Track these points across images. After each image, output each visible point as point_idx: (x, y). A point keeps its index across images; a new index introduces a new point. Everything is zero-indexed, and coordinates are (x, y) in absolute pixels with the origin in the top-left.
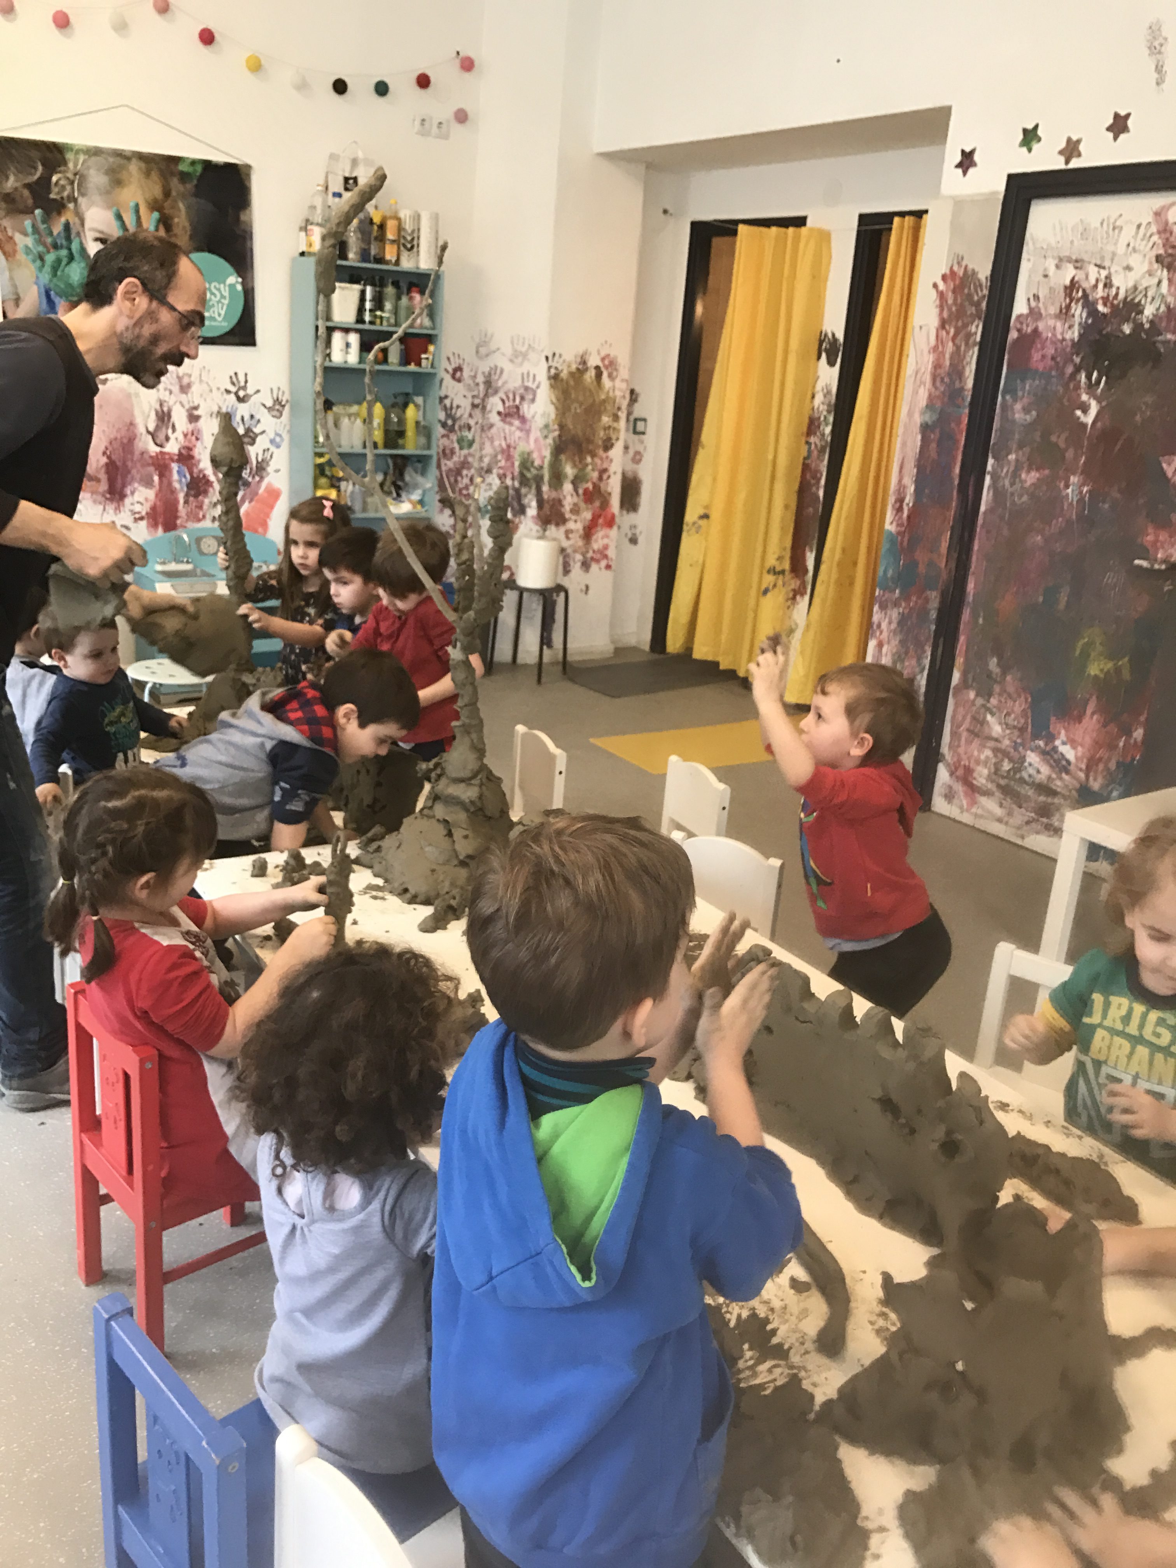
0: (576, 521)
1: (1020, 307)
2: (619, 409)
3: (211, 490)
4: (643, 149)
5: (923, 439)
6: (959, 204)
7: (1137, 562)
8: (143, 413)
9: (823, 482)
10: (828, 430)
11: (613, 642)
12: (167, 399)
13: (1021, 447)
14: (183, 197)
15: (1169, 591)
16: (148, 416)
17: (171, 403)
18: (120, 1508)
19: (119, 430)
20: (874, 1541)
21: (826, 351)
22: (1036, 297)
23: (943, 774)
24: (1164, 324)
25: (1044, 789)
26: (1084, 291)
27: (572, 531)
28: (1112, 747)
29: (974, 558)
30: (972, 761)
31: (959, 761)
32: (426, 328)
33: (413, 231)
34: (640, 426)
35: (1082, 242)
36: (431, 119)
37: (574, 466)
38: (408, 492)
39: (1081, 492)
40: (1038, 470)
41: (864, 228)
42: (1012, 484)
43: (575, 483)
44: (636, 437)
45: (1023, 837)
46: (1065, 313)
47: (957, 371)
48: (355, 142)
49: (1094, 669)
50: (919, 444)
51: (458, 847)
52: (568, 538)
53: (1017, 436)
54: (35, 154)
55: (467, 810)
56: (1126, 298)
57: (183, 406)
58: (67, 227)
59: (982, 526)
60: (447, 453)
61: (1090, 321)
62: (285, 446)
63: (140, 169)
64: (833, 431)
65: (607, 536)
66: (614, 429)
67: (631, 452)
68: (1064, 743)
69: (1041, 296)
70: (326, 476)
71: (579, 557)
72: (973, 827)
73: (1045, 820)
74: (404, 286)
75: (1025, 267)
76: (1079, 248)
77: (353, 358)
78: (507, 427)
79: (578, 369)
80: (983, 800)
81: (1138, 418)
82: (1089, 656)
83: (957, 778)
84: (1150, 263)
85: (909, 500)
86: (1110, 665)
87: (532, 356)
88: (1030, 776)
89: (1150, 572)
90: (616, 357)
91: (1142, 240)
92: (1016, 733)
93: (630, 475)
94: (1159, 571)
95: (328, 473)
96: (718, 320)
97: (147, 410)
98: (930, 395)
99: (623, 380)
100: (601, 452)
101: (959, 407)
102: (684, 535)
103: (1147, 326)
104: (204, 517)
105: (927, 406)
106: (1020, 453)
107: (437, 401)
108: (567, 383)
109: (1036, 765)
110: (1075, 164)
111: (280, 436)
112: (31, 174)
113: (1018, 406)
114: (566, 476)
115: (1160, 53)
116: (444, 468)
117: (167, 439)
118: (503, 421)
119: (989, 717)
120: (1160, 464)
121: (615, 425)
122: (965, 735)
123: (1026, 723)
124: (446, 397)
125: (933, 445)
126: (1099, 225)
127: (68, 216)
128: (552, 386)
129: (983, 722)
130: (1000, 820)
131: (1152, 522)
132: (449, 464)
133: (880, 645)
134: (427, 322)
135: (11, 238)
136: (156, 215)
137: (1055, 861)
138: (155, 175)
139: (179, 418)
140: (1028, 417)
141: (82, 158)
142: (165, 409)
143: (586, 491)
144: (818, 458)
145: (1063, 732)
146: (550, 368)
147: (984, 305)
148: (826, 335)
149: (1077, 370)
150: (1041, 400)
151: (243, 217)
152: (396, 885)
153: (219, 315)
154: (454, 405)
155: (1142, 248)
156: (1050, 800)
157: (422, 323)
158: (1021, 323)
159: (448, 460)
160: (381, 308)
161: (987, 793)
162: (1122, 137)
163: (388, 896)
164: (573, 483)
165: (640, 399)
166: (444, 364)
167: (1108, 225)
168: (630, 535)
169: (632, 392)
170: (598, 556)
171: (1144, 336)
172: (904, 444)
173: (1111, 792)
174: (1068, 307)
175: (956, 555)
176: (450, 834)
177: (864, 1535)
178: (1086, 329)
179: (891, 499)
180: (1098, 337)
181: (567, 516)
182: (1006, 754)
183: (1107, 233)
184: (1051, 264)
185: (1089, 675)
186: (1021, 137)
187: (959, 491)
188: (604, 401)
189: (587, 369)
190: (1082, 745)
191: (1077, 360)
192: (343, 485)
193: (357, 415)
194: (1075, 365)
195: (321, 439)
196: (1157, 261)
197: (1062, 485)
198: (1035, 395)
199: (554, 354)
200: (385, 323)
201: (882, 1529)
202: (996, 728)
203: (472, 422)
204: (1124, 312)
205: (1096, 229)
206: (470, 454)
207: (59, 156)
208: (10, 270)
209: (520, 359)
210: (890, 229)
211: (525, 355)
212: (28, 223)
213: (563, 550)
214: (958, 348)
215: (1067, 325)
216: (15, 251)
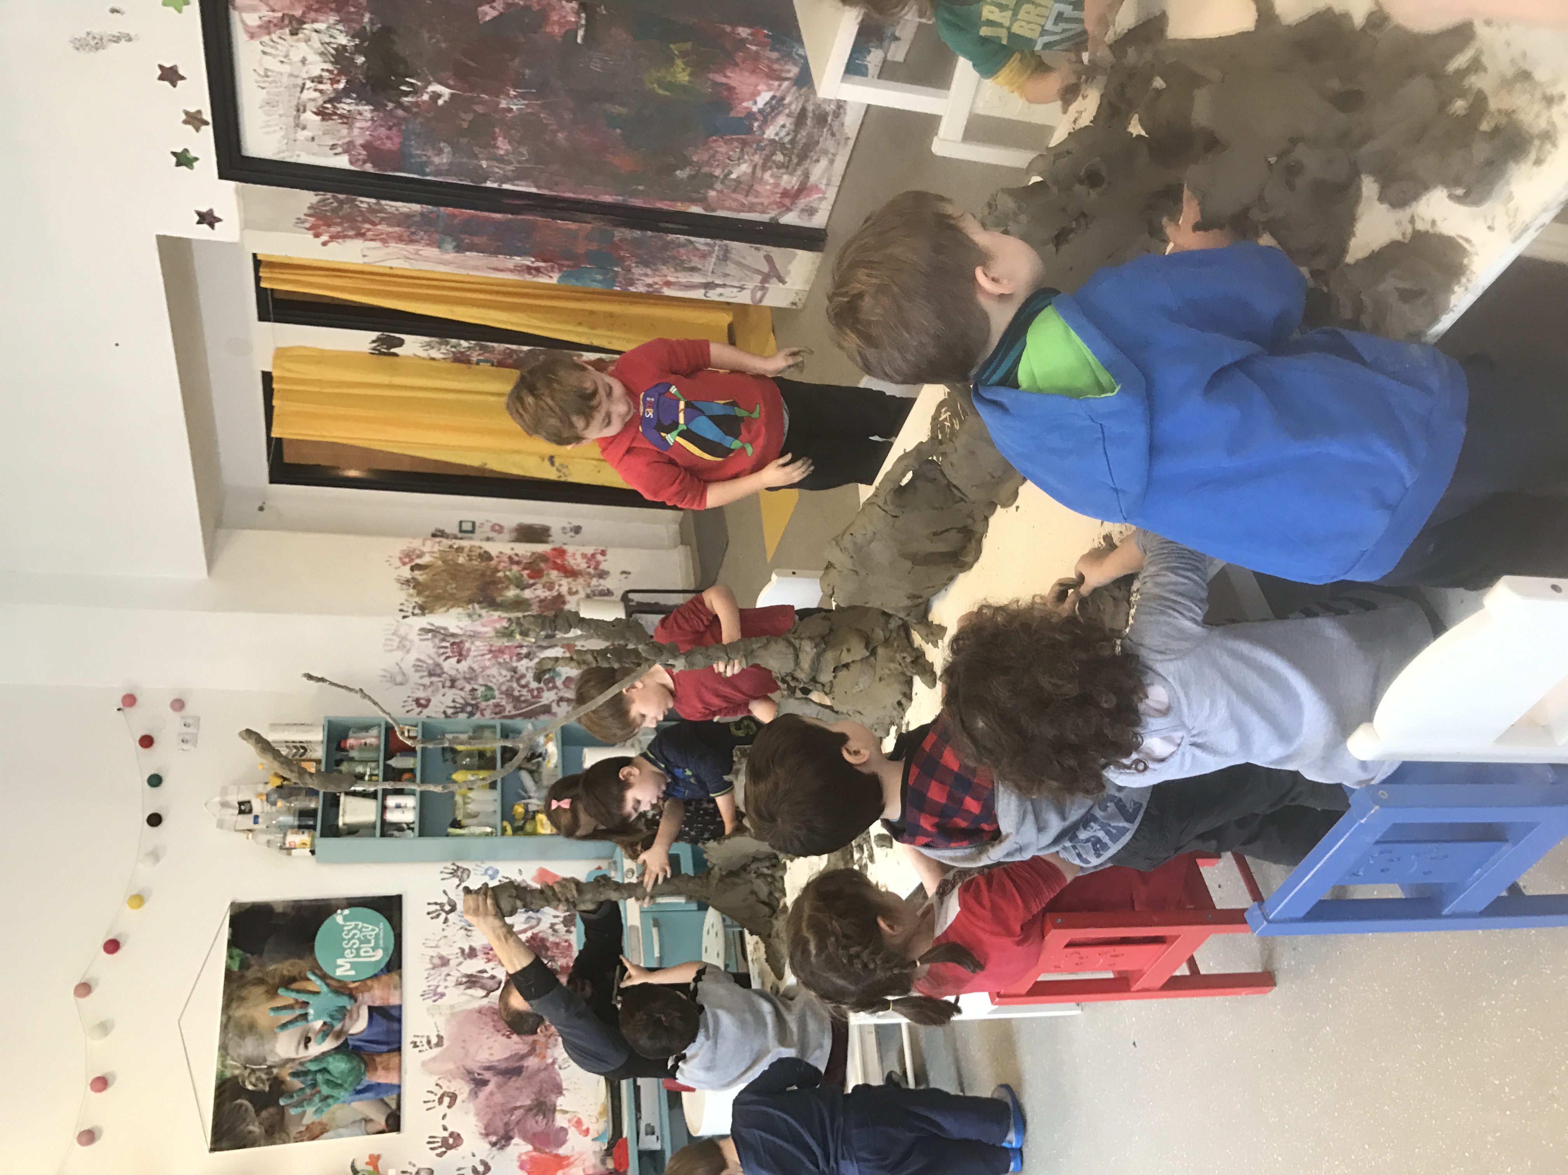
0: (560, 585)
1: (342, 162)
2: (451, 547)
3: (541, 935)
4: (203, 530)
5: (470, 249)
6: (247, 224)
7: (579, 40)
8: (469, 1001)
9: (514, 347)
10: (464, 343)
11: (676, 547)
12: (454, 979)
13: (476, 157)
14: (262, 965)
15: (606, 9)
16: (472, 996)
17: (459, 975)
18: (1446, 912)
19: (485, 1023)
20: (1420, 226)
21: (389, 348)
22: (333, 147)
23: (790, 219)
24: (354, 25)
25: (800, 118)
26: (325, 102)
27: (570, 589)
28: (756, 57)
29: (583, 197)
30: (776, 190)
31: (776, 203)
32: (380, 732)
33: (287, 747)
34: (467, 527)
35: (281, 106)
36: (180, 734)
37: (507, 588)
38: (538, 745)
39: (515, 96)
40: (495, 139)
41: (272, 316)
42: (510, 163)
43: (522, 587)
44: (477, 530)
45: (848, 139)
46: (347, 119)
47: (405, 220)
48: (206, 804)
49: (684, 78)
50: (475, 254)
51: (858, 658)
52: (577, 592)
53: (464, 160)
54: (227, 1107)
55: (824, 651)
56: (332, 63)
57: (460, 964)
58: (295, 1074)
59: (550, 189)
60: (498, 710)
61: (354, 95)
62: (497, 865)
63: (238, 1007)
64: (466, 339)
65: (574, 554)
66: (470, 551)
67: (492, 534)
68: (755, 103)
69: (331, 143)
70: (524, 824)
71: (594, 582)
72: (840, 187)
73: (829, 119)
74: (339, 755)
75: (305, 159)
76: (286, 108)
77: (410, 802)
78: (472, 654)
79: (414, 588)
80: (813, 179)
81: (443, 45)
82: (670, 82)
83: (792, 204)
84: (298, 40)
85: (528, 261)
86: (679, 62)
87: (402, 631)
88: (788, 134)
89: (588, 27)
90: (402, 552)
91: (277, 49)
92: (747, 149)
93: (514, 535)
94: (587, 20)
95: (521, 823)
96: (363, 454)
97: (466, 998)
98: (428, 245)
99: (424, 545)
100: (493, 563)
101: (438, 216)
102: (570, 479)
103: (357, 41)
104: (566, 941)
105: (439, 247)
106: (480, 156)
107: (449, 720)
108: (428, 597)
109: (778, 129)
110: (207, 116)
111: (487, 870)
112: (247, 1110)
113: (436, 160)
114: (517, 596)
115: (101, 39)
116: (514, 712)
117: (493, 977)
118: (466, 657)
119: (733, 176)
120: (485, 23)
121: (466, 550)
122: (752, 199)
123: (737, 140)
124: (445, 712)
125: (476, 240)
126: (265, 91)
127: (285, 1074)
128: (431, 612)
129: (738, 181)
130: (832, 162)
131: (541, 27)
132: (509, 708)
133: (668, 284)
134: (374, 732)
135: (308, 1127)
136: (281, 991)
137: (869, 106)
138: (244, 993)
139: (472, 966)
140: (446, 150)
141: (230, 1062)
142: (464, 980)
143: (530, 576)
144: (490, 352)
145: (745, 104)
146: (413, 614)
147: (341, 196)
148: (374, 349)
149: (400, 105)
150: (431, 139)
151: (279, 909)
152: (895, 713)
153: (373, 930)
154: (452, 705)
155: (284, 49)
156: (810, 115)
157: (373, 738)
158: (358, 160)
159: (505, 710)
160: (363, 775)
161: (807, 175)
162: (181, 72)
163: (906, 720)
164: (523, 589)
165: (441, 528)
166: (413, 714)
167: (264, 82)
168: (572, 534)
169: (434, 535)
170: (593, 563)
171: (366, 44)
172: (476, 268)
173: (800, 56)
174: (342, 116)
175: (579, 214)
176: (846, 666)
177: (1418, 235)
178: (360, 99)
179: (528, 278)
180: (369, 87)
181: (555, 593)
182: (767, 159)
183: (271, 83)
184: (302, 135)
185: (689, 81)
186: (184, 168)
187: (519, 213)
188: (444, 562)
189: (414, 579)
190: (756, 86)
191: (390, 106)
192: (532, 808)
193: (464, 797)
194: (396, 108)
195: (489, 830)
196: (297, 34)
197: (510, 115)
198: (425, 144)
199: (401, 610)
200: (376, 772)
201: (1412, 221)
202: (744, 168)
203: (468, 687)
204: (345, 63)
205: (268, 93)
206: (499, 689)
207: (228, 1085)
208: (338, 1127)
209: (407, 643)
210: (272, 290)
211: (403, 638)
212: (293, 1112)
213: (588, 597)
214: (383, 219)
215: (359, 117)
216: (320, 1123)
